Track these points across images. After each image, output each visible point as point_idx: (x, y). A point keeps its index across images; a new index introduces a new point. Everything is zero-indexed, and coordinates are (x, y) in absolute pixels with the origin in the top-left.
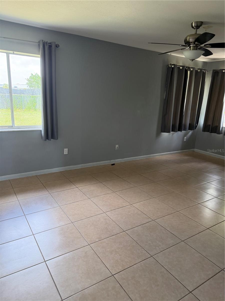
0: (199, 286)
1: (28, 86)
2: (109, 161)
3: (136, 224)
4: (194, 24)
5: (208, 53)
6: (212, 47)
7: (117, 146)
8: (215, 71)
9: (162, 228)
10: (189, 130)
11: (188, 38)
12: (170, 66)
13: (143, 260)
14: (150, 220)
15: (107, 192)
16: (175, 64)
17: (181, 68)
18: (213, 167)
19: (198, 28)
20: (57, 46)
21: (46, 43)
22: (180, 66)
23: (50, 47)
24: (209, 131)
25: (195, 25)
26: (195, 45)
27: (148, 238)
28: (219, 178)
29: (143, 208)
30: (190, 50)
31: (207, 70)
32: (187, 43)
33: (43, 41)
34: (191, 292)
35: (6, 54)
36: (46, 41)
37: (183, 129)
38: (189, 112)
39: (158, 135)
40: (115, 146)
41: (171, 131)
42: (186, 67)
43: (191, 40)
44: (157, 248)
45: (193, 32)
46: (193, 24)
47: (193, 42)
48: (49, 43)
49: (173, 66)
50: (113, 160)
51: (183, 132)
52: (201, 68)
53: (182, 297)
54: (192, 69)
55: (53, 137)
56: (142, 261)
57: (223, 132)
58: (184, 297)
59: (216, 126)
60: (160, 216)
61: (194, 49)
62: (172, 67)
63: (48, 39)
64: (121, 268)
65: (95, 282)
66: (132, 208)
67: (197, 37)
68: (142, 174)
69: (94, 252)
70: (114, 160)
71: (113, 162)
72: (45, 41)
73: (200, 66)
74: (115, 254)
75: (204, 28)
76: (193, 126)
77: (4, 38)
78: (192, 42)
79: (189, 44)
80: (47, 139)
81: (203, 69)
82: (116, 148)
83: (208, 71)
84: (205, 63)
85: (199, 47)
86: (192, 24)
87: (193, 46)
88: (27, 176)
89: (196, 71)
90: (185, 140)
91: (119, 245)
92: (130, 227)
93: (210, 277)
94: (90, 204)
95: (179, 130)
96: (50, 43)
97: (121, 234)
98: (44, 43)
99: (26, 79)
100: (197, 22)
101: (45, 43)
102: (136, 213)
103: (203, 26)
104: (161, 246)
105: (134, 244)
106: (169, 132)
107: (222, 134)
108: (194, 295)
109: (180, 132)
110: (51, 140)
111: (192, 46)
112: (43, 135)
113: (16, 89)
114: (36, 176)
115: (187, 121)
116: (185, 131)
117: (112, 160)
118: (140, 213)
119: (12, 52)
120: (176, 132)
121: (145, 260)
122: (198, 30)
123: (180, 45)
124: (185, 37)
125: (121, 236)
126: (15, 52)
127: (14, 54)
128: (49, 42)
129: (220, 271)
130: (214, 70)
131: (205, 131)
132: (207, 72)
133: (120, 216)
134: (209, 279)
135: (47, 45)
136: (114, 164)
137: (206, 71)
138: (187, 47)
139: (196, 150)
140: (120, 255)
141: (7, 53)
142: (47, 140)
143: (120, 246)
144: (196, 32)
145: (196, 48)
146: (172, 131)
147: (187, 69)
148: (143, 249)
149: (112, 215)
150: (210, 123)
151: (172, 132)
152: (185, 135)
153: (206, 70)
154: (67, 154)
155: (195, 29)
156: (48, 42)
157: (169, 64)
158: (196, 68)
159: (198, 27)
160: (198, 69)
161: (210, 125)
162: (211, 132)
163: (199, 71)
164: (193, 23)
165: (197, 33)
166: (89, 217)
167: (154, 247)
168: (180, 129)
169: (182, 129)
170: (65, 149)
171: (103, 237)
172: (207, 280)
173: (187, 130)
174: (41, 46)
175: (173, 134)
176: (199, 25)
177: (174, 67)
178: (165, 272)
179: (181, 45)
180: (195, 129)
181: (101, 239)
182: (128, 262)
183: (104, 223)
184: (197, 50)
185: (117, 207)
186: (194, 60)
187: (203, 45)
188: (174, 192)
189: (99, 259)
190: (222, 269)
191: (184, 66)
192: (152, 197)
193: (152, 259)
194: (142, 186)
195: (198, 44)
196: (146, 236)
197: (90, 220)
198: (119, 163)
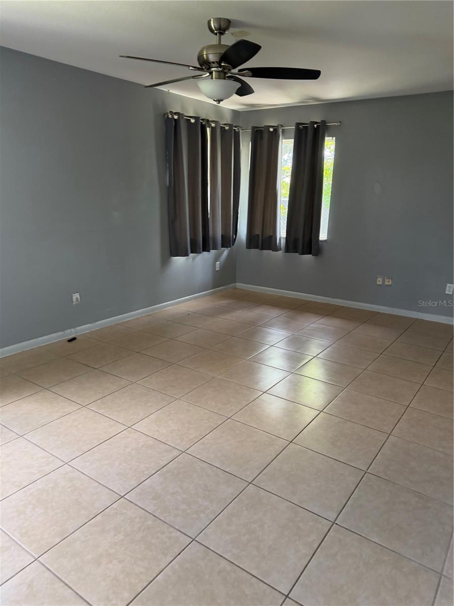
0: (299, 577)
2: (60, 333)
3: (146, 472)
4: (214, 23)
5: (244, 90)
6: (253, 76)
7: (76, 296)
8: (256, 130)
9: (205, 465)
10: (222, 247)
11: (205, 53)
12: (170, 116)
13: (177, 556)
14: (176, 453)
15: (66, 410)
16: (179, 113)
17: (193, 121)
18: (273, 313)
19: (223, 34)
22: (191, 117)
24: (257, 248)
25: (216, 26)
26: (220, 69)
28: (289, 335)
29: (157, 428)
30: (212, 78)
31: (241, 127)
32: (204, 65)
34: (287, 596)
37: (211, 247)
38: (218, 213)
39: (165, 262)
40: (72, 296)
41: (189, 253)
42: (202, 120)
43: (212, 58)
44: (202, 515)
45: (214, 40)
46: (212, 22)
47: (217, 62)
49: (176, 117)
51: (213, 252)
52: (229, 123)
54: (213, 125)
56: (175, 558)
57: (282, 246)
59: (269, 236)
60: (195, 437)
61: (219, 78)
62: (175, 119)
66: (131, 435)
67: (223, 51)
68: (143, 352)
69: (52, 576)
70: (72, 330)
71: (70, 333)
73: (227, 119)
74: (107, 564)
75: (232, 34)
76: (228, 240)
78: (213, 63)
79: (208, 67)
81: (234, 125)
82: (74, 299)
83: (243, 128)
84: (235, 113)
85: (229, 75)
86: (209, 22)
87: (217, 71)
89: (222, 129)
90: (217, 269)
91: (115, 535)
92: (134, 483)
93: (316, 546)
94: (26, 450)
95: (204, 250)
97: (115, 505)
100: (218, 20)
102: (143, 445)
103: (231, 30)
104: (208, 509)
105: (150, 522)
106: (186, 255)
107: (281, 250)
108: (295, 601)
109: (206, 253)
111: (215, 71)
115: (217, 230)
116: (216, 249)
117: (69, 330)
118: (151, 442)
120: (200, 253)
121: (181, 554)
123: (189, 66)
124: (199, 50)
125: (116, 511)
129: (329, 527)
130: (254, 128)
131: (249, 248)
132: (241, 131)
133: (106, 462)
136: (74, 339)
137: (240, 129)
138: (205, 71)
139: (239, 285)
140: (120, 562)
143: (116, 537)
146: (192, 252)
147: (204, 123)
148: (172, 529)
149: (87, 464)
150: (258, 231)
151: (192, 254)
152: (216, 259)
153: (239, 126)
155: (216, 34)
157: (168, 112)
158: (222, 122)
159: (221, 31)
160: (225, 124)
161: (258, 235)
162: (262, 249)
163: (227, 128)
164: (211, 20)
165: (222, 43)
166: (25, 484)
167: (195, 516)
168: (206, 248)
169: (209, 246)
171: (70, 527)
172: (311, 555)
173: (219, 248)
175: (194, 258)
176: (223, 27)
177: (179, 118)
178: (229, 567)
179: (193, 67)
180: (233, 244)
181: (68, 535)
182: (141, 573)
183: (69, 490)
184: (225, 79)
185: (95, 441)
187: (235, 71)
188: (214, 377)
189: (70, 591)
190: (333, 521)
191: (199, 118)
192: (173, 399)
193: (194, 547)
194: (147, 378)
195: (226, 66)
196: (173, 494)
197: (31, 491)
198: (86, 333)
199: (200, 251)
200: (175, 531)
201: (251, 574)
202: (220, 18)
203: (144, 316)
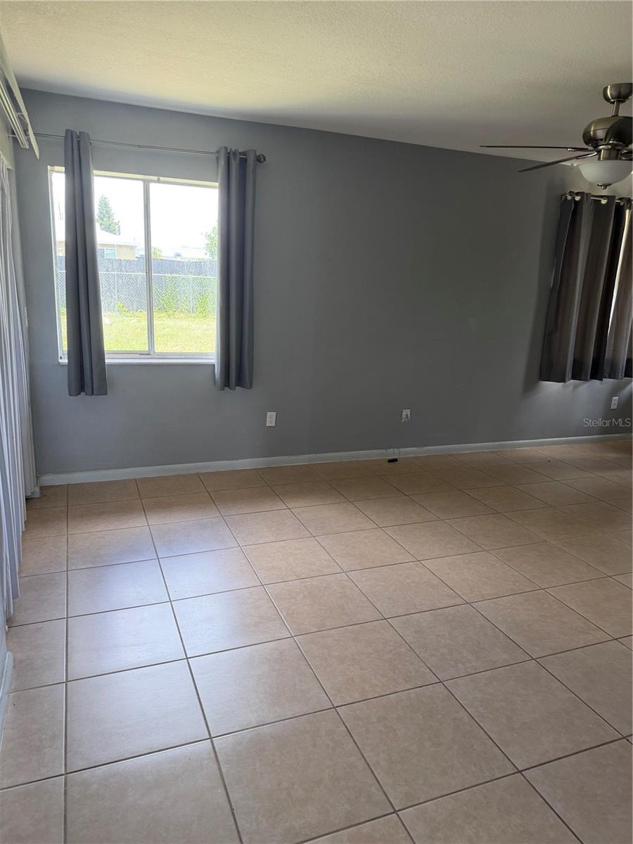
1: (209, 254)
2: (382, 451)
4: (610, 90)
7: (407, 412)
9: (487, 624)
10: (625, 376)
11: (592, 129)
12: (569, 198)
13: (417, 688)
14: (459, 601)
15: (362, 526)
16: (584, 193)
17: (604, 202)
19: (623, 102)
20: (260, 159)
21: (235, 154)
22: (602, 197)
23: (243, 162)
25: (614, 93)
26: (609, 147)
27: (443, 641)
29: (448, 571)
30: (599, 159)
32: (592, 141)
33: (226, 148)
34: (520, 772)
35: (141, 183)
36: (233, 150)
37: (606, 374)
39: (529, 386)
40: (402, 412)
41: (567, 378)
42: (618, 199)
43: (601, 134)
44: (460, 665)
45: (609, 110)
46: (608, 90)
47: (605, 139)
48: (240, 154)
49: (577, 198)
50: (394, 448)
51: (608, 382)
53: (493, 778)
55: (240, 382)
56: (414, 688)
58: (499, 778)
60: (488, 594)
61: (608, 158)
62: (575, 201)
63: (239, 144)
64: (357, 696)
65: (290, 714)
66: (417, 569)
68: (467, 491)
69: (300, 654)
70: (396, 450)
71: (392, 453)
72: (231, 149)
74: (349, 665)
77: (139, 146)
78: (601, 140)
79: (595, 145)
80: (226, 386)
82: (404, 416)
85: (624, 152)
86: (605, 90)
87: (607, 150)
88: (176, 474)
90: (614, 406)
91: (366, 647)
92: (401, 611)
94: (314, 549)
95: (593, 377)
96: (244, 154)
97: (376, 624)
98: (229, 153)
99: (204, 234)
100: (617, 87)
101: (232, 154)
102: (426, 582)
104: (471, 663)
105: (403, 650)
106: (562, 380)
108: (527, 780)
109: (597, 382)
110: (235, 389)
111: (603, 148)
112: (217, 377)
113: (178, 259)
114: (197, 474)
115: (621, 351)
116: (615, 378)
117: (392, 450)
118: (435, 581)
119: (156, 178)
120: (586, 380)
121: (420, 687)
122: (621, 105)
123: (568, 147)
124: (585, 126)
125: (375, 628)
126: (162, 178)
127: (159, 181)
128: (240, 151)
129: (615, 739)
133: (382, 584)
134: (577, 751)
135: (235, 160)
136: (395, 460)
138: (592, 151)
140: (362, 669)
141: (144, 181)
142: (227, 388)
144: (618, 113)
145: (614, 154)
146: (573, 378)
147: (622, 204)
148: (422, 664)
149: (363, 579)
151: (572, 381)
152: (615, 391)
154: (274, 425)
155: (613, 103)
156: (238, 150)
157: (568, 192)
159: (621, 98)
164: (607, 88)
166: (304, 576)
167: (453, 663)
168: (596, 374)
169: (603, 372)
170: (269, 414)
171: (328, 624)
173: (620, 378)
174: (222, 162)
175: (575, 387)
176: (624, 93)
177: (582, 199)
178: (467, 719)
179: (572, 148)
181: (325, 629)
182: (376, 685)
183: (339, 595)
184: (617, 158)
185: (378, 562)
186: (610, 185)
188: (546, 541)
189: (310, 670)
190: (625, 736)
191: (614, 197)
192: (480, 549)
193: (440, 688)
194: (458, 520)
195: (616, 144)
196: (438, 636)
197: (307, 584)
198: (410, 457)
199: (587, 378)
200: (425, 667)
201: (488, 735)
202: (621, 84)
203: (486, 452)
